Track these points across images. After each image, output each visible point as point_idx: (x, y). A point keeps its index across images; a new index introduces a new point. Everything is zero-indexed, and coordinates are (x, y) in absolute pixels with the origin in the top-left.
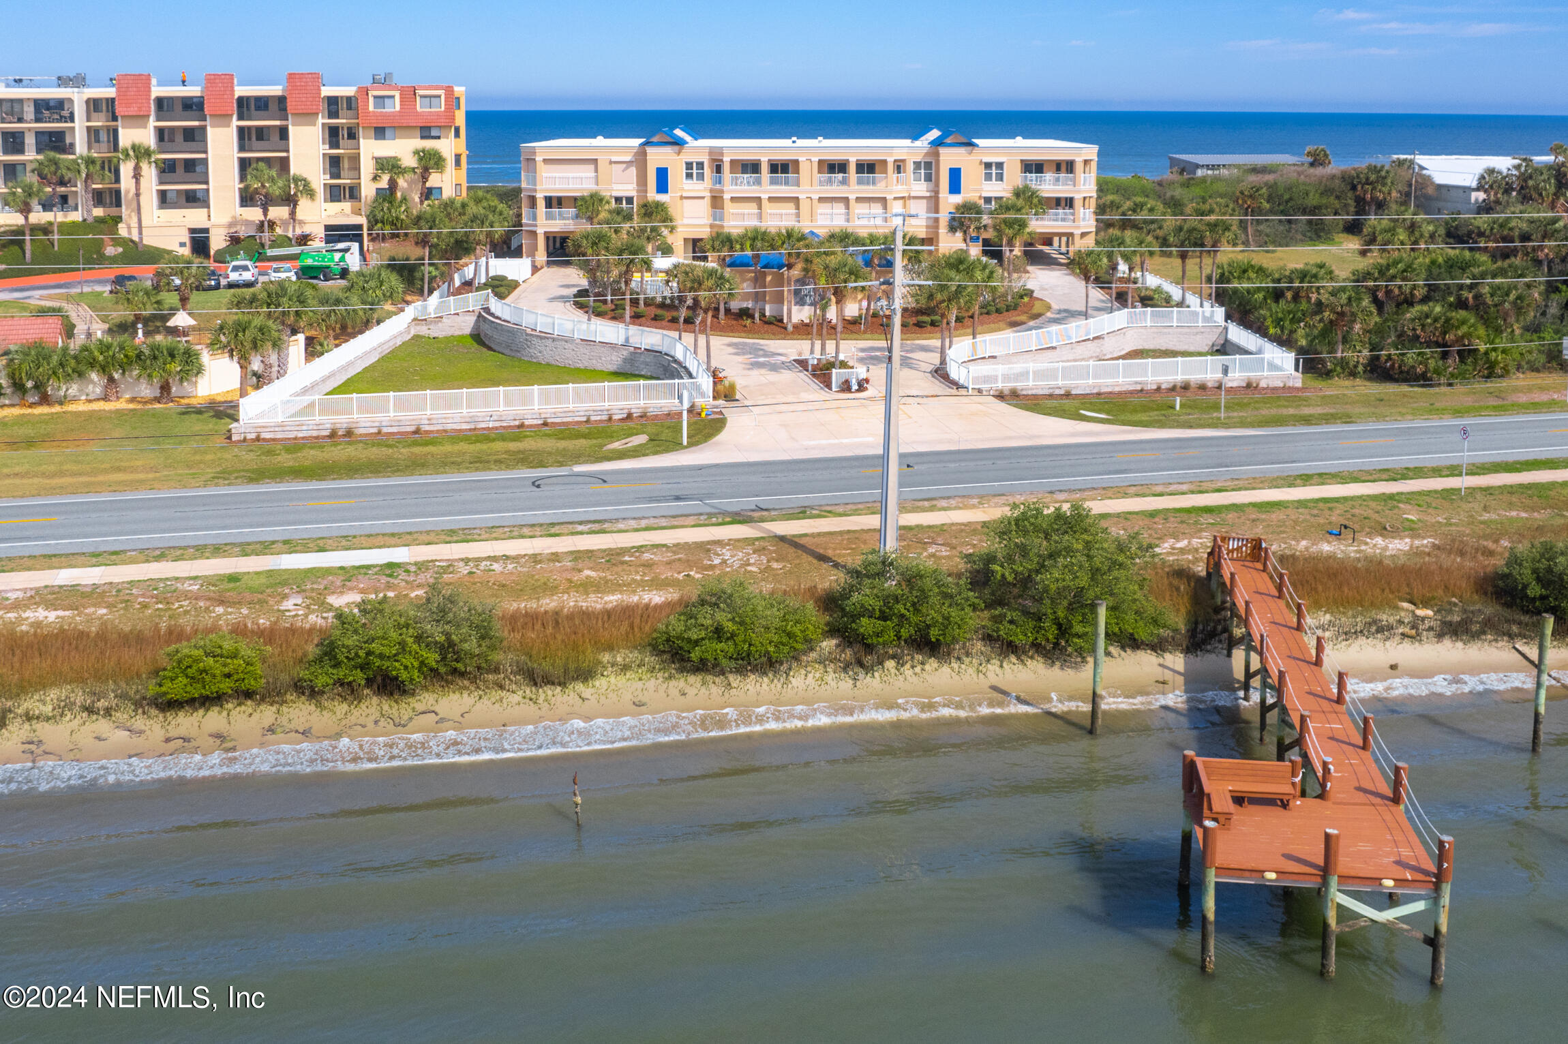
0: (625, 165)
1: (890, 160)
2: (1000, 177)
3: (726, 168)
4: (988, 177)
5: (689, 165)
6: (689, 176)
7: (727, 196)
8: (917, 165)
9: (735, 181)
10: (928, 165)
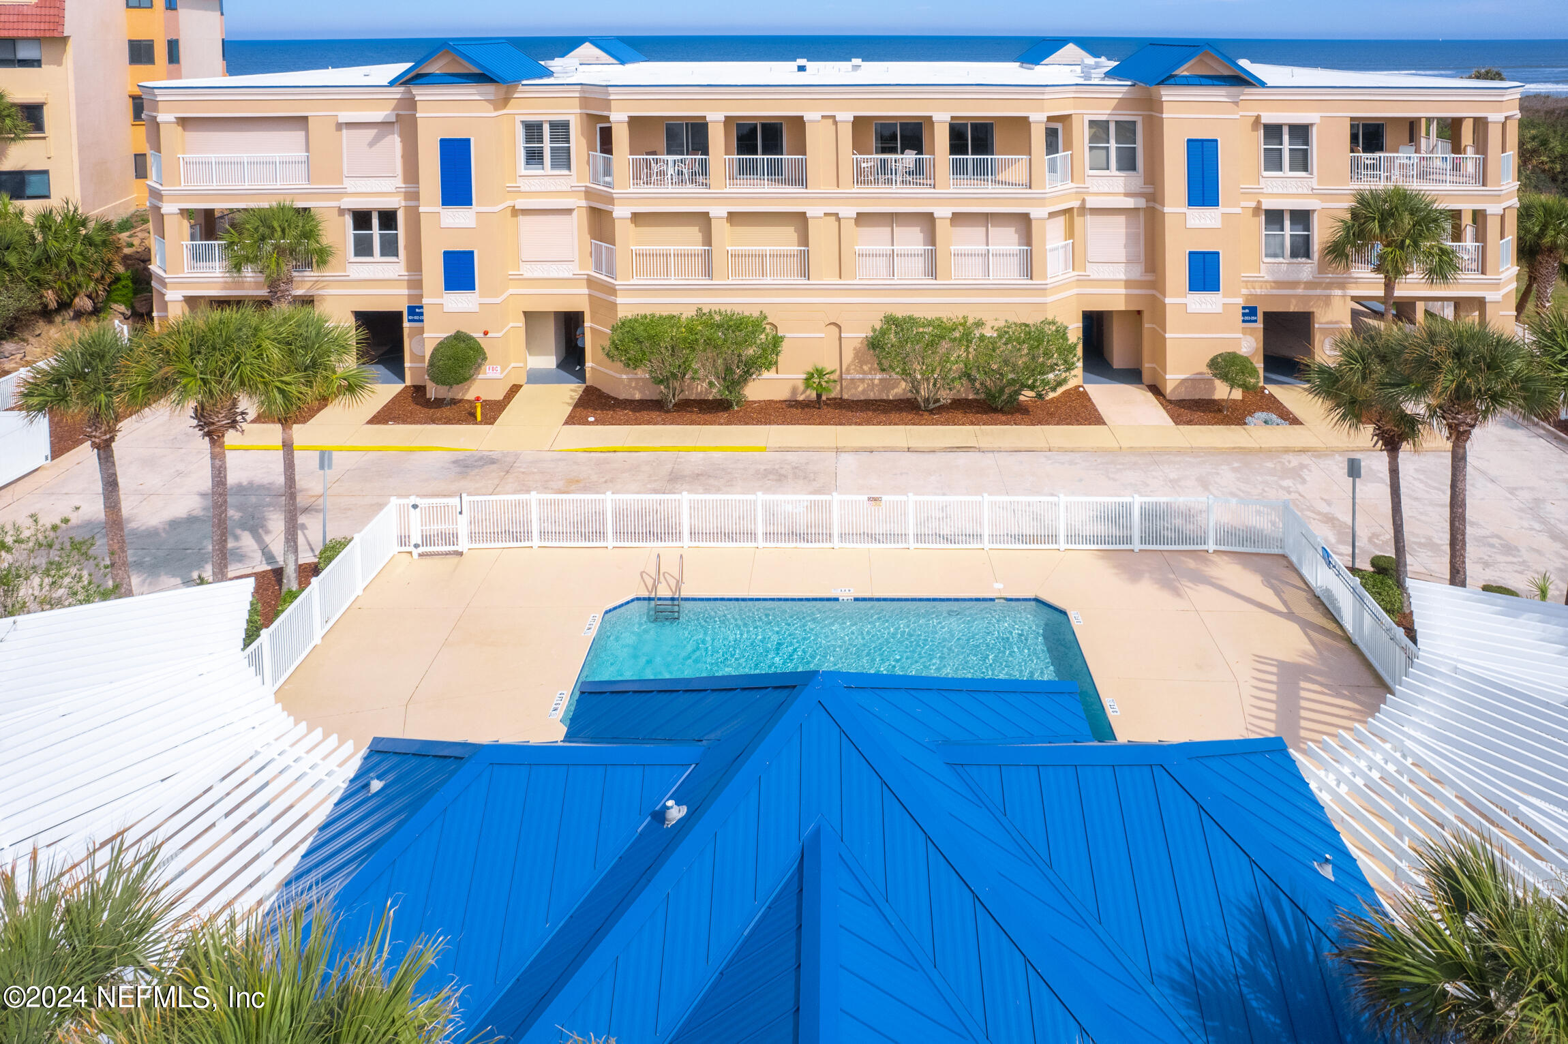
0: (372, 132)
1: (1038, 118)
2: (1302, 162)
3: (621, 137)
4: (1273, 161)
5: (533, 130)
6: (534, 157)
7: (621, 212)
8: (1099, 129)
9: (642, 173)
10: (1126, 130)
